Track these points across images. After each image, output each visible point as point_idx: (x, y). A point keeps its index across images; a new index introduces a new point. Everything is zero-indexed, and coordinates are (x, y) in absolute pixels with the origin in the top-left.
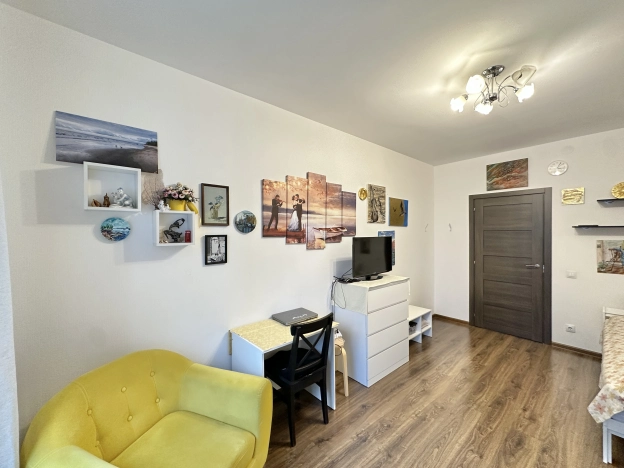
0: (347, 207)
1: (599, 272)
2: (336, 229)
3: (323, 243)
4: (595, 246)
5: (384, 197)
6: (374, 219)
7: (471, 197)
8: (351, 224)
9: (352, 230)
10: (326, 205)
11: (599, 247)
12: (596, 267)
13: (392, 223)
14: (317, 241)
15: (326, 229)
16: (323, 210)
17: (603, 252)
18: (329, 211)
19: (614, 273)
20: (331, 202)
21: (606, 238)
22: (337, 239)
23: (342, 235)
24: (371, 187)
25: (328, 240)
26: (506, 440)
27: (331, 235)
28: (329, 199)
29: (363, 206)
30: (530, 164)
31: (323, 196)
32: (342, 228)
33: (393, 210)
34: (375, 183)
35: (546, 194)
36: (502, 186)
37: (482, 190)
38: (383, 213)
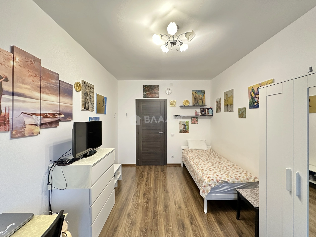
0: (64, 96)
1: (180, 133)
2: (53, 115)
3: (37, 129)
4: (179, 123)
5: (93, 92)
6: (86, 108)
7: (136, 100)
8: (68, 111)
9: (68, 116)
10: (41, 89)
11: (180, 123)
12: (179, 131)
13: (98, 111)
14: (28, 128)
15: (40, 114)
16: (37, 95)
17: (181, 125)
18: (44, 96)
19: (183, 133)
20: (47, 87)
21: (182, 120)
22: (54, 124)
23: (59, 120)
24: (84, 83)
25: (43, 125)
26: (179, 229)
27: (46, 120)
28: (43, 84)
29: (77, 96)
30: (160, 88)
31: (37, 79)
32: (59, 114)
33: (98, 103)
34: (87, 81)
35: (165, 101)
36: (150, 96)
37: (141, 97)
38: (92, 104)
